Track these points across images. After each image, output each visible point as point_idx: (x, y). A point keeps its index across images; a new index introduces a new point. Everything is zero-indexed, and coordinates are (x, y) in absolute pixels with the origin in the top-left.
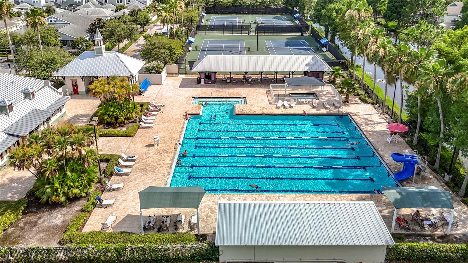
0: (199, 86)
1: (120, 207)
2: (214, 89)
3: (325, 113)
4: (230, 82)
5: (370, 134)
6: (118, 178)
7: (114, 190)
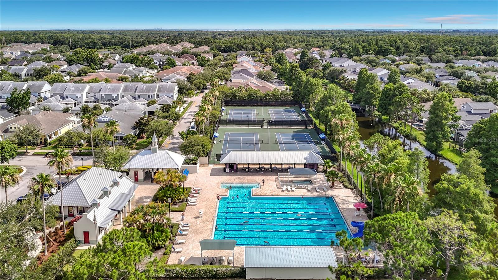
0: (225, 174)
1: (186, 253)
2: (236, 176)
3: (316, 195)
4: (248, 171)
5: (344, 210)
6: (180, 237)
7: (180, 244)
